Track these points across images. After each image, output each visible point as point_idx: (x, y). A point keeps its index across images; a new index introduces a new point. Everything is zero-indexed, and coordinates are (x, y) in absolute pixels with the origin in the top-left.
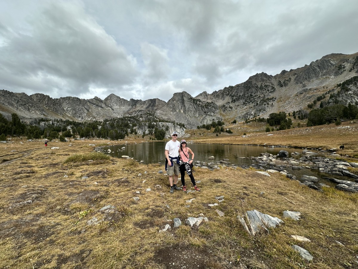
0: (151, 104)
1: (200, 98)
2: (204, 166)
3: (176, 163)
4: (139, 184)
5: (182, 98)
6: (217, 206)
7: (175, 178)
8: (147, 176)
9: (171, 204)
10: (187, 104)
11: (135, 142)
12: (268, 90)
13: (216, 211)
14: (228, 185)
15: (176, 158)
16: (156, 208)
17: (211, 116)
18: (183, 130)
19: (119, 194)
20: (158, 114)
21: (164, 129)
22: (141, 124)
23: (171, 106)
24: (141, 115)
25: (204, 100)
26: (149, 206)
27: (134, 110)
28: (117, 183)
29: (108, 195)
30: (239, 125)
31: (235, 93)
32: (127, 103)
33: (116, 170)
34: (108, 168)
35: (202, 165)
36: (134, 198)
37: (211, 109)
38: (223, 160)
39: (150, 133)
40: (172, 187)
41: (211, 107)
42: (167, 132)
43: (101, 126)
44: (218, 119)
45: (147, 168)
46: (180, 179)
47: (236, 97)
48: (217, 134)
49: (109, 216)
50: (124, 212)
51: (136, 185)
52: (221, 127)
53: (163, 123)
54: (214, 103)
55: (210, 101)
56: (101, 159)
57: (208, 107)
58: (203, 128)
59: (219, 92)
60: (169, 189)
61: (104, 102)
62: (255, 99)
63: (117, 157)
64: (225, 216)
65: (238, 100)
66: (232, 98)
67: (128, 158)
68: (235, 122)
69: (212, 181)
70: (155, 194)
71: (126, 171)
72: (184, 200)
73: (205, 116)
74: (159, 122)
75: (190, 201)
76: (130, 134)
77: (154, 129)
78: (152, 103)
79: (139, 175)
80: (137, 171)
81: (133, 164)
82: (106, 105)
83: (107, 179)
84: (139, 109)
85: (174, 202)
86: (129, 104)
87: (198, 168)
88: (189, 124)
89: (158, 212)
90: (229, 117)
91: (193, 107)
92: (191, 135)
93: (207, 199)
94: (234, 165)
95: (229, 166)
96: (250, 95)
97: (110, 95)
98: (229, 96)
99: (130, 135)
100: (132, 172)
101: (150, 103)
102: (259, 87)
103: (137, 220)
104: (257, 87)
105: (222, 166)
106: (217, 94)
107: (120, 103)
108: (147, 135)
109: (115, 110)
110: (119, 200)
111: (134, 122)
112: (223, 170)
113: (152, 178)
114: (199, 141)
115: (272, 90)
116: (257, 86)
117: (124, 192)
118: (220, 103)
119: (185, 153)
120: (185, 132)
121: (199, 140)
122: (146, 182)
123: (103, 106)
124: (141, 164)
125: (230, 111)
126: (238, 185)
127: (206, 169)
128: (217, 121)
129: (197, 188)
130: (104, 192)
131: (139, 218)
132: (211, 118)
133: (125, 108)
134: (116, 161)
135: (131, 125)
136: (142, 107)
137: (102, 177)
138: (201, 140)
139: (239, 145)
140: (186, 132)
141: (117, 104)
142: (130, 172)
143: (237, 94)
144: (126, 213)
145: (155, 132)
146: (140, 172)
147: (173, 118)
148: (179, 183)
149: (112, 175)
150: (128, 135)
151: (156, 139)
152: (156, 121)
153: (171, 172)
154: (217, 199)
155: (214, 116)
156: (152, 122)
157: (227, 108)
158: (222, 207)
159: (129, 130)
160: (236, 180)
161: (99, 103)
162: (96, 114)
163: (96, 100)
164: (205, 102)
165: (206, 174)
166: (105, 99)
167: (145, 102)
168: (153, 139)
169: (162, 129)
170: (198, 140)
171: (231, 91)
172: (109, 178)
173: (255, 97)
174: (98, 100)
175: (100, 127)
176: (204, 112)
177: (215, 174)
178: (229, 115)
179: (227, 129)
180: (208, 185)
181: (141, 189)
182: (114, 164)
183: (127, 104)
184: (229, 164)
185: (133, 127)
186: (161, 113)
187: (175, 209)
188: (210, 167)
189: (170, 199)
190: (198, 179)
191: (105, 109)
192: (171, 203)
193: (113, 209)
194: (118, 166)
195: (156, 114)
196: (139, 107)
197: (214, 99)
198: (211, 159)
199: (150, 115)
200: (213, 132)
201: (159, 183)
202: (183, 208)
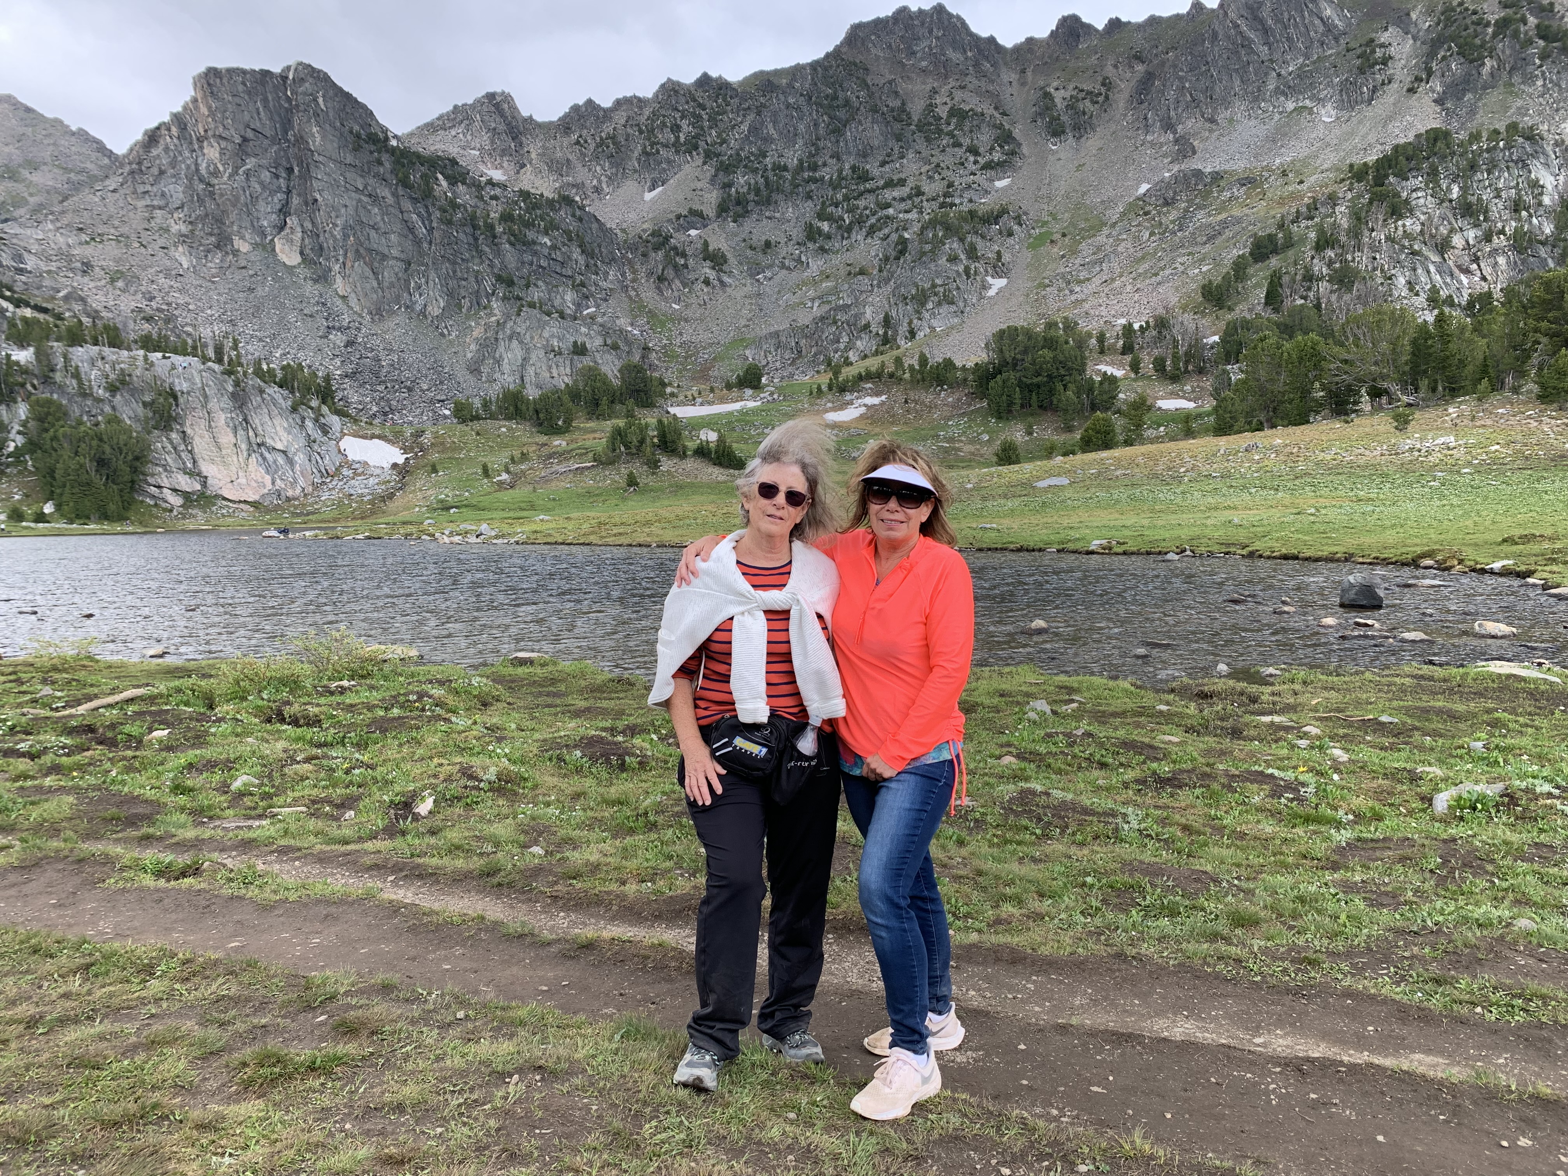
5: (288, 125)
10: (338, 194)
12: (974, 151)
18: (324, 428)
21: (130, 410)
23: (175, 190)
25: (491, 170)
30: (783, 403)
37: (558, 255)
41: (559, 236)
42: (159, 443)
44: (618, 349)
47: (755, 171)
48: (629, 470)
53: (110, 353)
54: (583, 208)
55: (542, 185)
57: (530, 235)
62: (888, 206)
68: (752, 378)
73: (507, 317)
74: (73, 342)
88: (368, 376)
90: (703, 337)
91: (398, 226)
96: (854, 168)
98: (698, 157)
102: (915, 118)
104: (901, 114)
106: (607, 129)
115: (997, 156)
116: (897, 103)
118: (626, 207)
125: (707, 282)
128: (614, 359)
132: (559, 334)
143: (762, 154)
147: (201, 316)
151: (49, 509)
155: (582, 318)
157: (683, 255)
168: (14, 514)
171: (713, 120)
173: (889, 195)
178: (702, 319)
186: (63, 254)
197: (578, 173)
200: (600, 459)
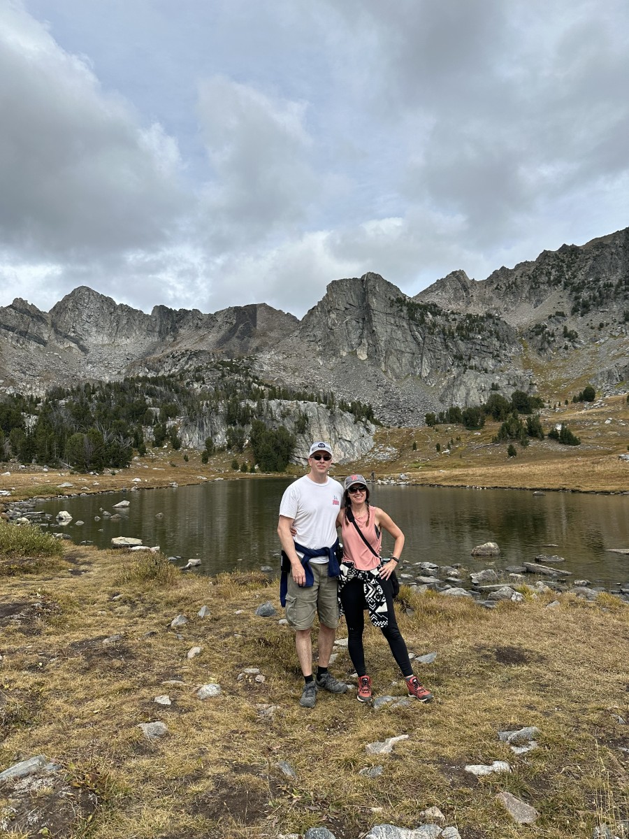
0: (236, 326)
1: (436, 301)
2: (454, 584)
3: (326, 574)
4: (172, 661)
5: (364, 300)
6: (503, 775)
7: (321, 638)
8: (210, 629)
9: (299, 761)
10: (383, 327)
11: (174, 481)
13: (497, 796)
14: (559, 673)
15: (324, 552)
16: (234, 774)
17: (486, 371)
18: (368, 430)
19: (85, 709)
20: (265, 368)
21: (290, 425)
22: (195, 406)
23: (319, 333)
24: (198, 370)
25: (453, 307)
26: (207, 763)
27: (169, 351)
28: (80, 658)
29: (37, 708)
30: (608, 409)
31: (588, 274)
32: (142, 322)
33: (83, 600)
34: (49, 590)
35: (446, 581)
36: (146, 728)
37: (485, 343)
38: (538, 561)
39: (235, 442)
40: (308, 679)
41: (486, 334)
42: (300, 439)
43: (35, 417)
44: (515, 385)
45: (214, 590)
46: (344, 642)
47: (593, 289)
48: (511, 447)
49: (30, 808)
50: (93, 791)
51: (158, 666)
52: (529, 419)
53: (284, 402)
54: (499, 319)
55: (478, 310)
56: (26, 553)
57: (471, 335)
58: (451, 422)
59: (518, 273)
60: (300, 687)
61: (49, 322)
63: (94, 544)
64: (541, 822)
65: (600, 304)
66: (574, 294)
67: (138, 548)
68: (588, 396)
69: (486, 656)
70: (237, 710)
71: (125, 602)
72: (361, 740)
73: (459, 375)
74: (271, 398)
75: (385, 749)
76: (154, 446)
77: (249, 429)
78: (242, 322)
79: (177, 621)
80: (170, 604)
81: (152, 575)
82: (56, 332)
83: (40, 640)
84: (188, 347)
85: (316, 748)
86: (150, 328)
87: (427, 596)
88: (394, 406)
89: (240, 796)
90: (564, 376)
91: (409, 338)
92: (402, 450)
93: (462, 739)
94: (588, 585)
95: (562, 587)
97: (73, 292)
98: (561, 287)
99: (151, 452)
100: (149, 609)
101: (234, 322)
103: (147, 828)
105: (531, 588)
106: (511, 280)
107: (111, 322)
108: (222, 450)
109: (92, 351)
110: (79, 736)
111: (169, 400)
112: (534, 606)
113: (227, 635)
114: (435, 478)
117: (105, 696)
118: (522, 316)
119: (364, 530)
120: (375, 440)
121: (436, 473)
122: (201, 654)
123: (46, 337)
124: (189, 574)
125: (566, 348)
126: (603, 677)
127: (460, 599)
128: (512, 391)
129: (416, 684)
130: (20, 697)
131: (157, 819)
132: (484, 381)
133: (132, 344)
134: (87, 559)
135: (157, 411)
136: (202, 339)
137: (20, 630)
138: (444, 472)
139: (607, 493)
140: (381, 440)
141: (100, 328)
142: (141, 608)
143: (598, 280)
144: (105, 797)
145: (253, 441)
146: (181, 611)
147: (327, 385)
148: (340, 663)
149: (66, 621)
150: (143, 452)
151: (256, 467)
152: (256, 396)
153: (305, 615)
154: (508, 743)
155: (497, 372)
156: (241, 400)
157: (553, 336)
158: (526, 779)
159: (149, 433)
160: (593, 651)
161: (31, 325)
162: (18, 367)
163: (21, 311)
164: (456, 316)
165: (460, 622)
166: (54, 308)
167: (212, 318)
168: (244, 469)
169: (283, 429)
170: (429, 474)
171: (569, 267)
172: (49, 634)
174: (28, 312)
175: (31, 421)
176: (455, 357)
177: (500, 622)
178: (563, 367)
179: (554, 424)
180: (469, 674)
181: (181, 684)
182: (76, 573)
183: (140, 328)
184: (562, 580)
185: (164, 420)
186: (277, 364)
187: (317, 781)
188: (481, 591)
189: (300, 733)
190: (427, 646)
191: (55, 349)
192: (303, 751)
193: (52, 775)
194: (92, 581)
195: (256, 367)
196: (188, 341)
197: (497, 303)
198: (485, 556)
199: (235, 369)
200: (495, 441)
201: (257, 659)
202: (355, 777)
